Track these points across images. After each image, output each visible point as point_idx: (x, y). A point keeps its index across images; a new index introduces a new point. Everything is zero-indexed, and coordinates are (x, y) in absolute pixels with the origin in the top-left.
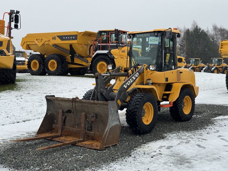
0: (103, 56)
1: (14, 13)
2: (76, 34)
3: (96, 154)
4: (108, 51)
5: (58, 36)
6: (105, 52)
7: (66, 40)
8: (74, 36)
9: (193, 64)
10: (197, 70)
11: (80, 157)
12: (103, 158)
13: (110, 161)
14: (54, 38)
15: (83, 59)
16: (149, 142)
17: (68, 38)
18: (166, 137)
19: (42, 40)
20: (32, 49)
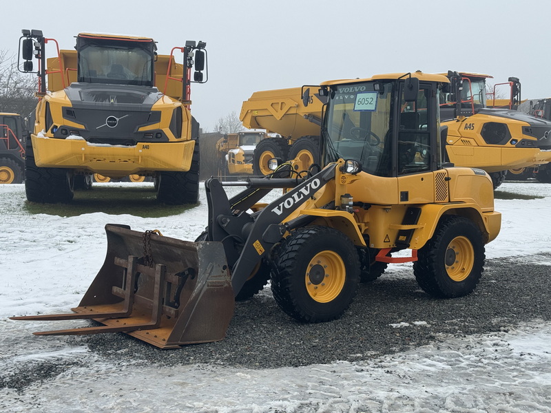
1: (194, 48)
5: (317, 95)
19: (284, 105)
20: (264, 126)
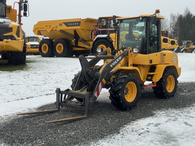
0: (103, 40)
1: (23, 3)
2: (79, 21)
3: (87, 131)
4: (107, 35)
5: (64, 23)
6: (105, 36)
7: (70, 26)
8: (77, 23)
9: (185, 46)
10: (188, 51)
11: (71, 133)
12: (93, 135)
13: (99, 138)
14: (61, 25)
15: (85, 43)
16: (138, 119)
17: (72, 24)
18: (155, 114)
19: (51, 26)
